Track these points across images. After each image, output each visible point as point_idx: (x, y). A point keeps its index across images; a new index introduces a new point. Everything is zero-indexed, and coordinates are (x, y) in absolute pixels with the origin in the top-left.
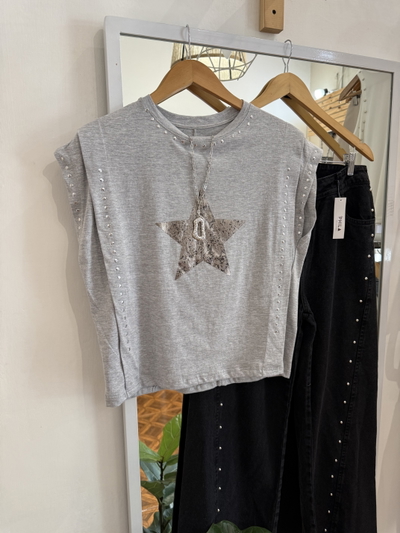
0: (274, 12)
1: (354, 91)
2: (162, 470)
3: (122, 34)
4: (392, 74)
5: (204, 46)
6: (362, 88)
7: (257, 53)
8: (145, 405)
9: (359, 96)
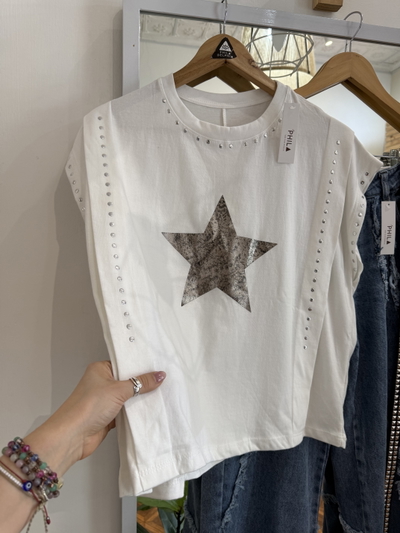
3: (142, 12)
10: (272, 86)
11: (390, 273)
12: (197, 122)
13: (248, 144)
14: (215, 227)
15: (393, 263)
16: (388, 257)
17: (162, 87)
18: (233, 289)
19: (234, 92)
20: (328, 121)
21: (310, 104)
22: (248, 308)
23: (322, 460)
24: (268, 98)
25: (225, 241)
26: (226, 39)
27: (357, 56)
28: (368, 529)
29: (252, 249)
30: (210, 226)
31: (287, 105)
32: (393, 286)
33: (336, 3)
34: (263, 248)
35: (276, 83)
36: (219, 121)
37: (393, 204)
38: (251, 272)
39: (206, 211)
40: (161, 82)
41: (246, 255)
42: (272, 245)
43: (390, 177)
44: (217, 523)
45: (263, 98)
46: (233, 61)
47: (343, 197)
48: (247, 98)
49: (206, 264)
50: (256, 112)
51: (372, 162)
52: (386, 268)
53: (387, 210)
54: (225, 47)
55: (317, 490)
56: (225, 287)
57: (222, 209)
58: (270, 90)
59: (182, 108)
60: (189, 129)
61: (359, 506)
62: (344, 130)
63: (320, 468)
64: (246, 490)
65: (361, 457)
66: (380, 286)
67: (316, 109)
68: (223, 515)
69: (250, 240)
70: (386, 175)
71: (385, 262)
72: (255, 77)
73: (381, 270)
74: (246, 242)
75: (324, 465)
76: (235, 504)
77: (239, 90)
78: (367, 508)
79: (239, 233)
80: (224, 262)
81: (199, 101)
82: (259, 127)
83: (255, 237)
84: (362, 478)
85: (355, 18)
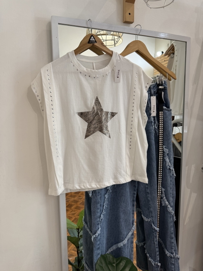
0: (130, 14)
1: (171, 51)
2: (79, 233)
3: (59, 24)
4: (186, 42)
5: (98, 29)
6: (175, 50)
7: (123, 33)
8: (72, 208)
9: (173, 54)
10: (111, 53)
11: (155, 123)
12: (85, 69)
13: (104, 76)
14: (95, 109)
15: (156, 119)
16: (154, 117)
17: (70, 56)
18: (104, 131)
19: (97, 55)
20: (133, 64)
21: (125, 59)
22: (110, 137)
23: (134, 194)
24: (110, 57)
25: (100, 113)
26: (92, 35)
27: (140, 41)
28: (152, 217)
29: (109, 116)
30: (93, 108)
31: (117, 60)
32: (156, 127)
33: (132, 21)
34: (113, 114)
35: (112, 52)
36: (92, 67)
37: (155, 97)
38: (109, 124)
39: (91, 103)
40: (70, 54)
41: (107, 118)
42: (116, 113)
43: (154, 87)
44: (98, 219)
45: (108, 57)
46: (96, 44)
47: (140, 93)
48: (102, 58)
49: (94, 122)
50: (105, 64)
51: (149, 79)
52: (153, 121)
53: (153, 99)
54: (92, 39)
55: (133, 205)
56: (101, 130)
57: (97, 102)
58: (110, 54)
59: (79, 64)
60: (82, 71)
61: (149, 209)
62: (138, 68)
63: (134, 197)
64: (107, 208)
65: (148, 191)
66: (151, 128)
67: (128, 60)
68: (100, 216)
69: (108, 112)
70: (152, 87)
71: (153, 119)
72: (105, 50)
73: (152, 122)
74: (107, 113)
75: (135, 196)
76: (104, 212)
77: (99, 54)
78: (152, 209)
79: (104, 110)
80: (100, 121)
81: (84, 60)
82: (108, 69)
83: (110, 111)
84: (149, 199)
85: (138, 27)
